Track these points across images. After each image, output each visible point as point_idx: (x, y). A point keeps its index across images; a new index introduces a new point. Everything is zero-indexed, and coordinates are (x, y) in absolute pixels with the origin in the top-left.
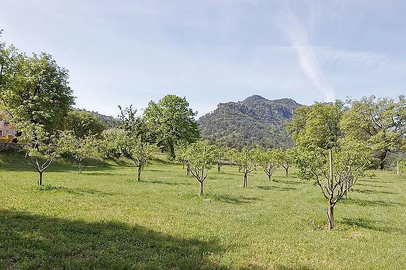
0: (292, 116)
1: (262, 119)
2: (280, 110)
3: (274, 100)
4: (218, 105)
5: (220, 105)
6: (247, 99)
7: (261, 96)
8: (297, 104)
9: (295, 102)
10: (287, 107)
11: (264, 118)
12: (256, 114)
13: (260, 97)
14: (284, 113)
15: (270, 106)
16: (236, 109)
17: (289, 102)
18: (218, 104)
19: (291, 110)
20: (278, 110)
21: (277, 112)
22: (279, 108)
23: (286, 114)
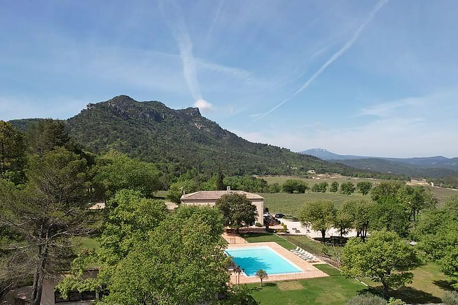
0: (163, 120)
1: (136, 123)
2: (151, 114)
3: (143, 101)
4: (88, 106)
5: (91, 106)
6: (114, 99)
7: (130, 96)
8: (166, 107)
9: (165, 105)
10: (157, 110)
11: (138, 122)
12: (130, 117)
13: (128, 98)
14: (156, 117)
15: (141, 109)
16: (109, 111)
17: (159, 105)
18: (88, 104)
19: (161, 114)
20: (150, 114)
21: (148, 116)
22: (150, 111)
23: (158, 118)
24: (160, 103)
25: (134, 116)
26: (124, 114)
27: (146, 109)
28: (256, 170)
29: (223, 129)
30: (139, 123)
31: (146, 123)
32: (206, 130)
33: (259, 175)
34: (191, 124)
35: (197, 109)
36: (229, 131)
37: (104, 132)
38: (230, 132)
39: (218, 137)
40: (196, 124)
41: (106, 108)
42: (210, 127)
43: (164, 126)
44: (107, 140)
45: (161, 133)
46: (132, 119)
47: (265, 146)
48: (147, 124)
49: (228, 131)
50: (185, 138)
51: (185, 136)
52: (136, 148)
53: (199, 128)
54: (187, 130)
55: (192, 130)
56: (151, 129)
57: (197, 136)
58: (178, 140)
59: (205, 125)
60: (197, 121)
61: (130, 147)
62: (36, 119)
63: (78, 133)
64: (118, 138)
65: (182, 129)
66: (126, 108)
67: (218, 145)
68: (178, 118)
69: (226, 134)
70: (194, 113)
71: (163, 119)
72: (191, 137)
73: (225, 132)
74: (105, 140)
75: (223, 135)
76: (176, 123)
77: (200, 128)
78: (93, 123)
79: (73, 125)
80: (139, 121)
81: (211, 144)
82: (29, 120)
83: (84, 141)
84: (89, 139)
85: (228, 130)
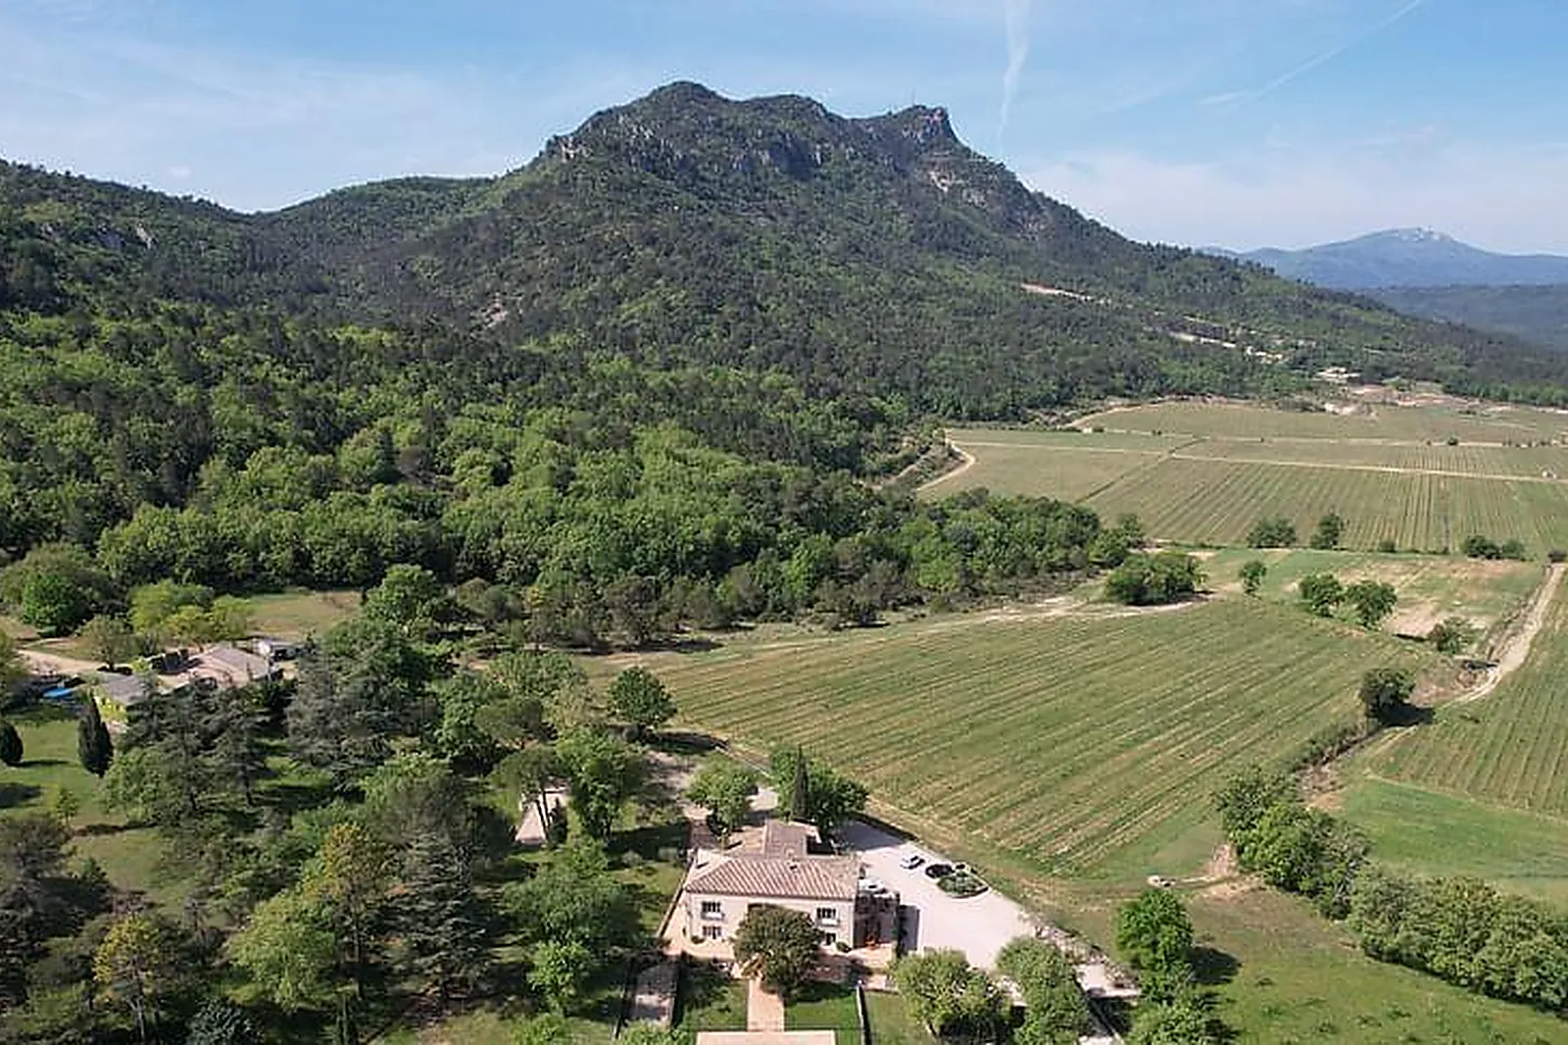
0: (817, 171)
1: (724, 195)
2: (776, 149)
5: (573, 143)
6: (654, 99)
8: (827, 115)
10: (798, 133)
11: (731, 190)
12: (702, 174)
14: (792, 159)
17: (802, 108)
19: (811, 145)
20: (771, 150)
21: (766, 157)
22: (773, 139)
23: (798, 162)
24: (810, 102)
25: (716, 168)
26: (683, 163)
27: (760, 133)
28: (1119, 380)
29: (1032, 190)
30: (733, 194)
31: (757, 190)
32: (969, 196)
33: (1130, 397)
34: (917, 175)
35: (941, 115)
36: (1054, 198)
37: (616, 253)
38: (1056, 203)
39: (1010, 224)
40: (934, 175)
41: (623, 148)
42: (982, 186)
43: (819, 195)
44: (625, 284)
45: (806, 227)
46: (709, 182)
47: (1178, 258)
48: (758, 195)
49: (1049, 199)
50: (890, 236)
51: (890, 228)
52: (715, 316)
53: (945, 189)
54: (900, 204)
55: (918, 205)
56: (774, 214)
57: (934, 224)
58: (863, 249)
59: (964, 177)
60: (938, 160)
61: (694, 312)
62: (408, 179)
63: (536, 253)
64: (659, 276)
65: (881, 200)
66: (691, 138)
67: (1006, 258)
68: (870, 157)
69: (1041, 212)
70: (928, 130)
71: (818, 166)
72: (912, 232)
73: (1038, 203)
74: (618, 284)
75: (1030, 214)
76: (860, 179)
77: (950, 188)
78: (580, 216)
79: (520, 220)
80: (734, 186)
81: (980, 255)
82: (389, 185)
83: (553, 287)
84: (571, 278)
85: (1047, 194)
